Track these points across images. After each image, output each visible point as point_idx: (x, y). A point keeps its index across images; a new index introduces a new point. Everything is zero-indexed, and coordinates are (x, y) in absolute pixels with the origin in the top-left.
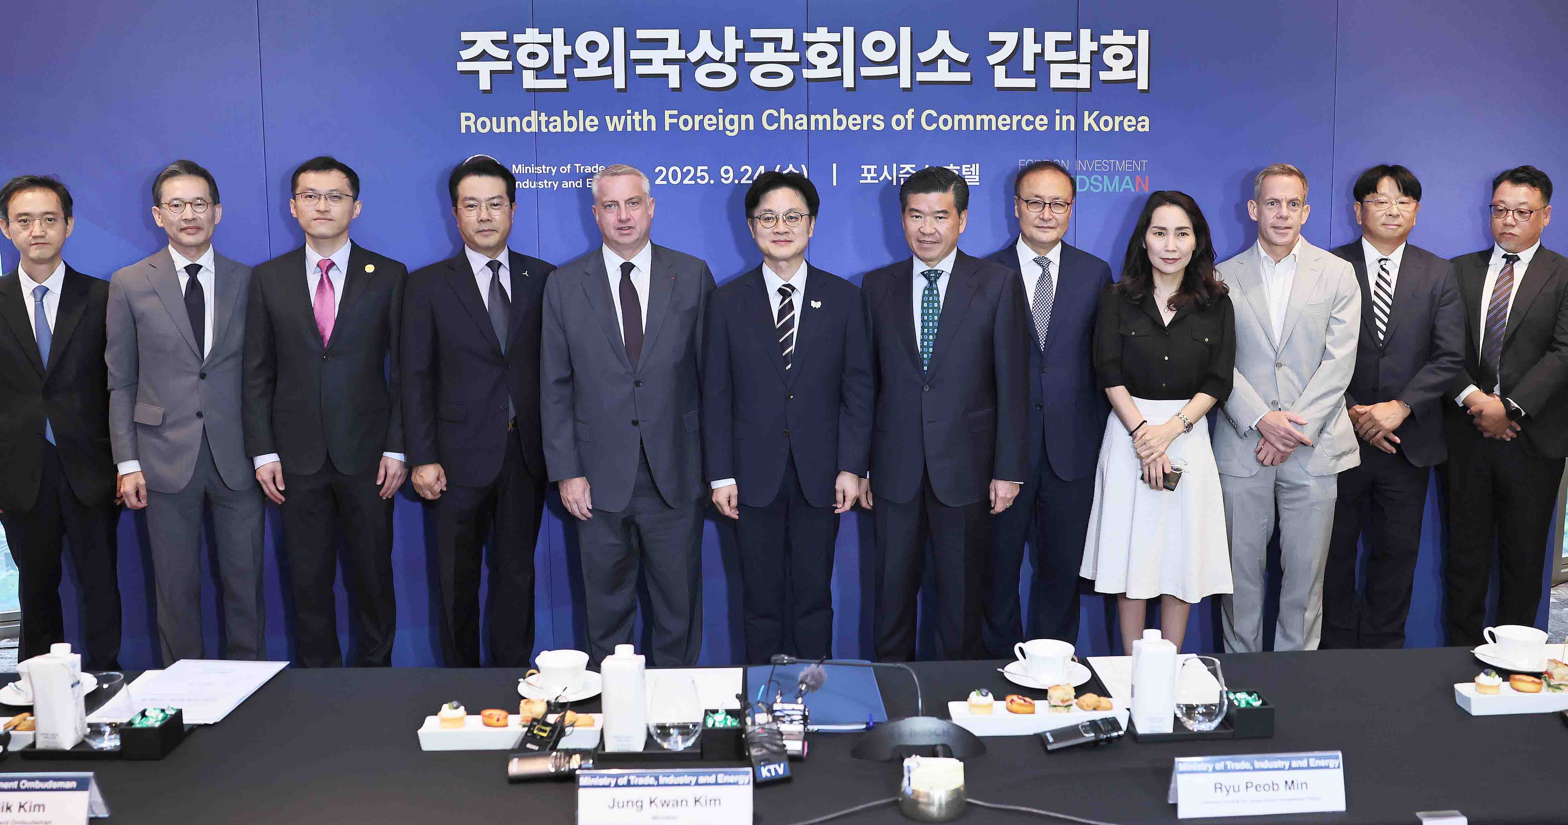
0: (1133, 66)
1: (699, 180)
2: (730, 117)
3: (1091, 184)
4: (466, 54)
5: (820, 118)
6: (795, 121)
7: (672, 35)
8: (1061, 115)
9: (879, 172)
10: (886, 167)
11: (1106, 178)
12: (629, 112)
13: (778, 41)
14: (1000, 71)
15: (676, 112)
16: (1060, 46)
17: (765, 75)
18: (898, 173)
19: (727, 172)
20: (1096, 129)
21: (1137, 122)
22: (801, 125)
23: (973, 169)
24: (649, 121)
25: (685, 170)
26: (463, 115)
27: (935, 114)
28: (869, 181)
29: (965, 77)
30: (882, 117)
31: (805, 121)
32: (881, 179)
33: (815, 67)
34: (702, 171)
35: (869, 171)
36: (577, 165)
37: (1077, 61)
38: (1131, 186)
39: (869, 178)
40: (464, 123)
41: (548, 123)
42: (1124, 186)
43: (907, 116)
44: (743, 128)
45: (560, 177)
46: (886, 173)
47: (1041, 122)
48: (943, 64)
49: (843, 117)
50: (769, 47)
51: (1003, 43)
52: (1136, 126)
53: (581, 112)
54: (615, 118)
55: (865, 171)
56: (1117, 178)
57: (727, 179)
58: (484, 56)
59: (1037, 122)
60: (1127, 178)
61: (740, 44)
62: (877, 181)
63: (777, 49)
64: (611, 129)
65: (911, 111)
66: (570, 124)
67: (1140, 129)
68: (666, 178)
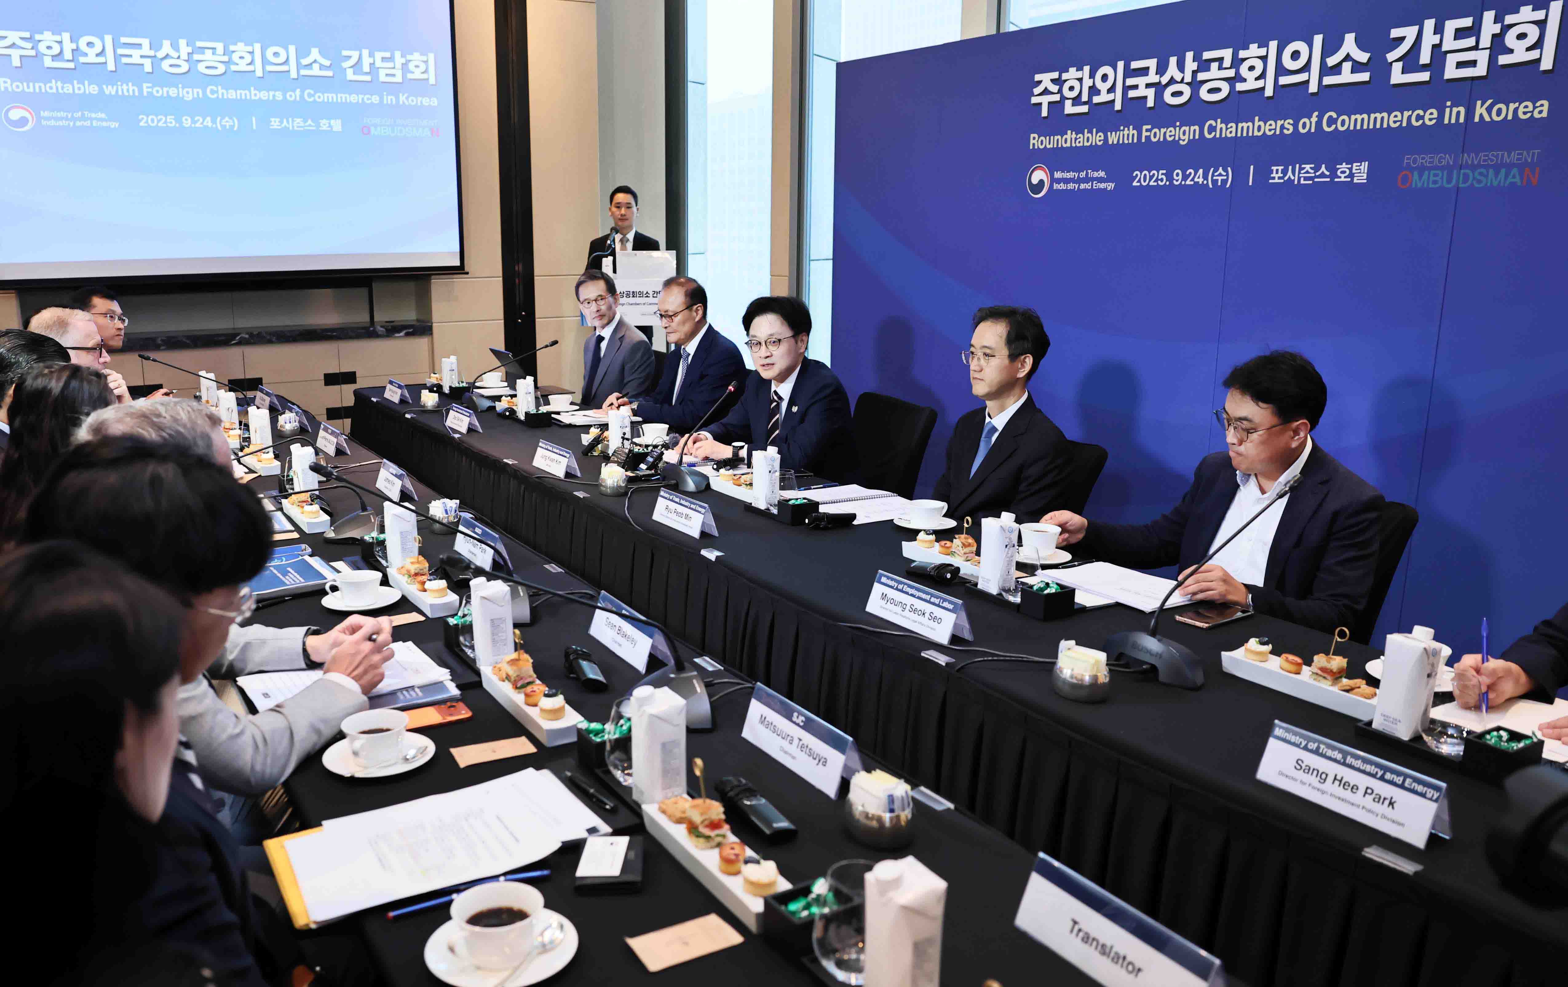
0: (1538, 44)
1: (1159, 182)
2: (1183, 128)
3: (1474, 178)
4: (1037, 91)
5: (1245, 125)
6: (1227, 129)
7: (1152, 63)
8: (1451, 107)
9: (1285, 172)
10: (1290, 167)
11: (1491, 172)
12: (1122, 128)
13: (1220, 60)
14: (1397, 67)
15: (1149, 127)
16: (1460, 34)
17: (1210, 91)
18: (1299, 173)
19: (1178, 175)
20: (1487, 119)
21: (1535, 108)
22: (1231, 132)
23: (1362, 167)
25: (1151, 174)
26: (1032, 136)
27: (1334, 115)
28: (1276, 181)
29: (1365, 77)
30: (1291, 121)
31: (1234, 130)
32: (1286, 178)
34: (1162, 174)
35: (1277, 170)
36: (1089, 171)
37: (1476, 48)
38: (1517, 180)
39: (1277, 178)
40: (1032, 141)
42: (1510, 180)
43: (1312, 120)
44: (1191, 137)
45: (1079, 181)
46: (1290, 173)
47: (1430, 116)
48: (1347, 66)
49: (1262, 123)
50: (1214, 66)
51: (1402, 39)
52: (1532, 112)
53: (1094, 130)
54: (1114, 133)
55: (1275, 172)
56: (1503, 171)
57: (1177, 181)
58: (1046, 92)
59: (1427, 117)
60: (1515, 171)
61: (1195, 66)
62: (1282, 181)
63: (1220, 68)
64: (1110, 142)
65: (1316, 113)
67: (1536, 115)
68: (1139, 181)
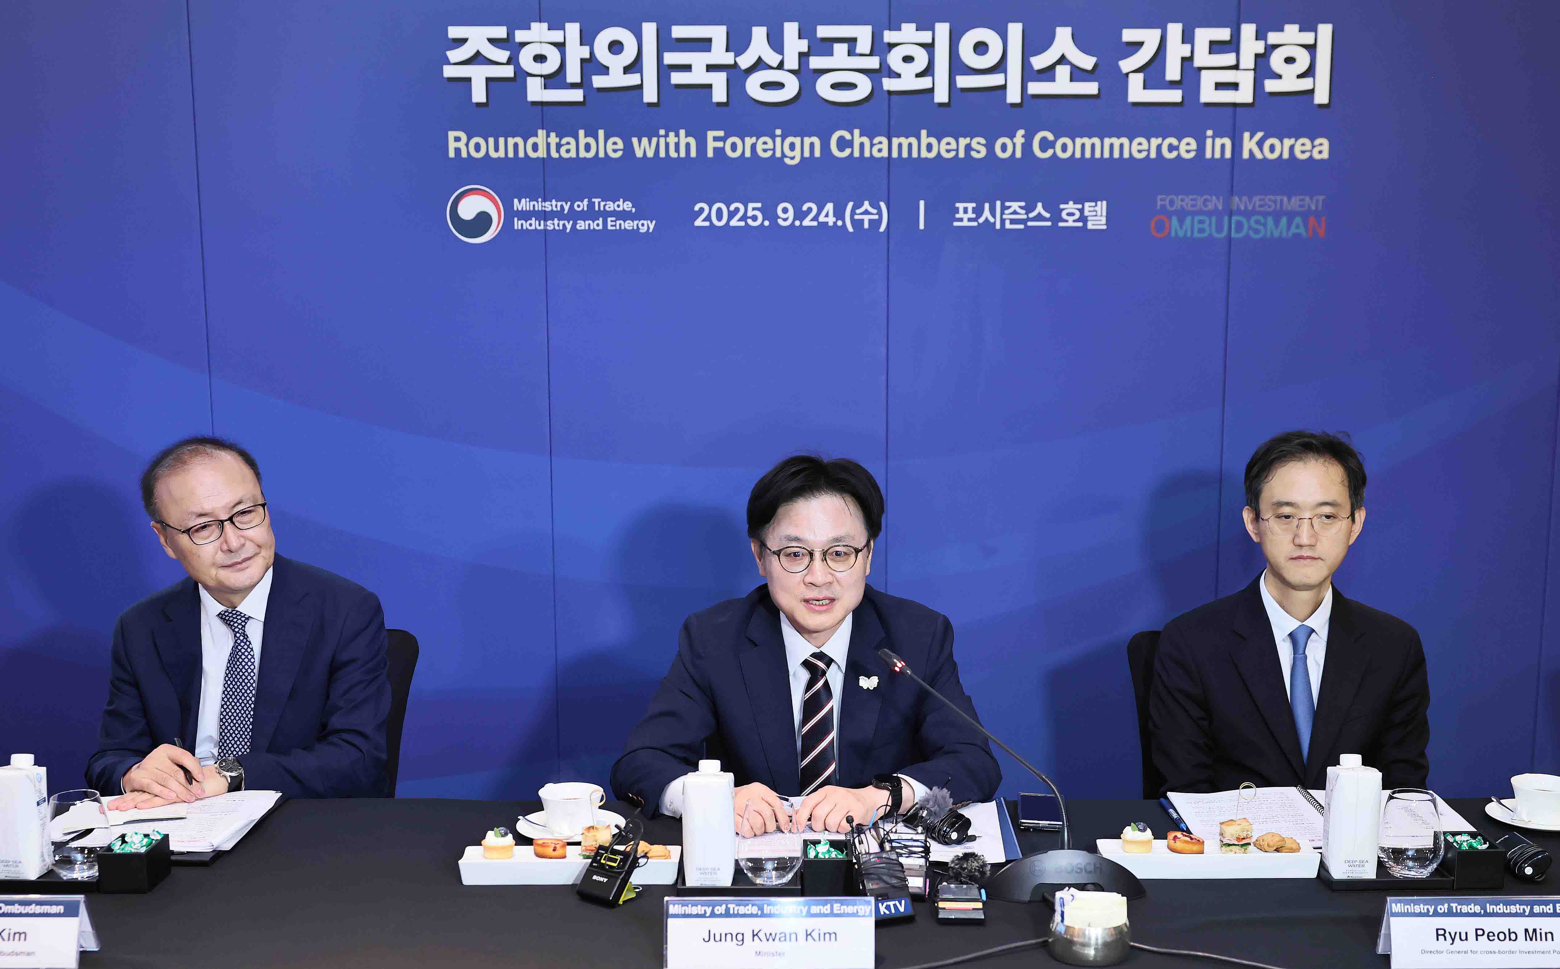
0: (1310, 72)
1: (750, 221)
2: (789, 140)
3: (1250, 227)
4: (454, 55)
5: (905, 141)
6: (872, 145)
7: (718, 34)
8: (1213, 137)
9: (978, 211)
10: (987, 206)
11: (1270, 220)
12: (662, 132)
13: (852, 42)
14: (1136, 82)
15: (721, 133)
16: (1215, 47)
17: (835, 86)
18: (1002, 213)
19: (785, 210)
20: (1259, 156)
21: (1313, 147)
22: (880, 150)
23: (1098, 208)
24: (688, 145)
25: (732, 208)
26: (452, 135)
27: (1050, 137)
28: (965, 223)
29: (1091, 88)
30: (983, 141)
31: (885, 146)
32: (981, 220)
33: (899, 76)
34: (754, 209)
35: (966, 211)
36: (596, 201)
37: (1236, 67)
38: (1302, 231)
39: (965, 220)
40: (452, 145)
41: (559, 146)
42: (1293, 230)
43: (1015, 140)
44: (807, 154)
45: (574, 216)
46: (987, 213)
47: (1187, 148)
48: (1063, 71)
49: (933, 141)
50: (840, 49)
51: (1140, 44)
52: (1311, 151)
53: (601, 133)
54: (645, 140)
55: (961, 210)
56: (1284, 220)
57: (785, 220)
58: (477, 58)
59: (1183, 147)
60: (1298, 220)
61: (803, 46)
62: (975, 224)
63: (851, 53)
64: (639, 154)
65: (1021, 132)
66: (588, 147)
67: (1317, 156)
68: (708, 218)
